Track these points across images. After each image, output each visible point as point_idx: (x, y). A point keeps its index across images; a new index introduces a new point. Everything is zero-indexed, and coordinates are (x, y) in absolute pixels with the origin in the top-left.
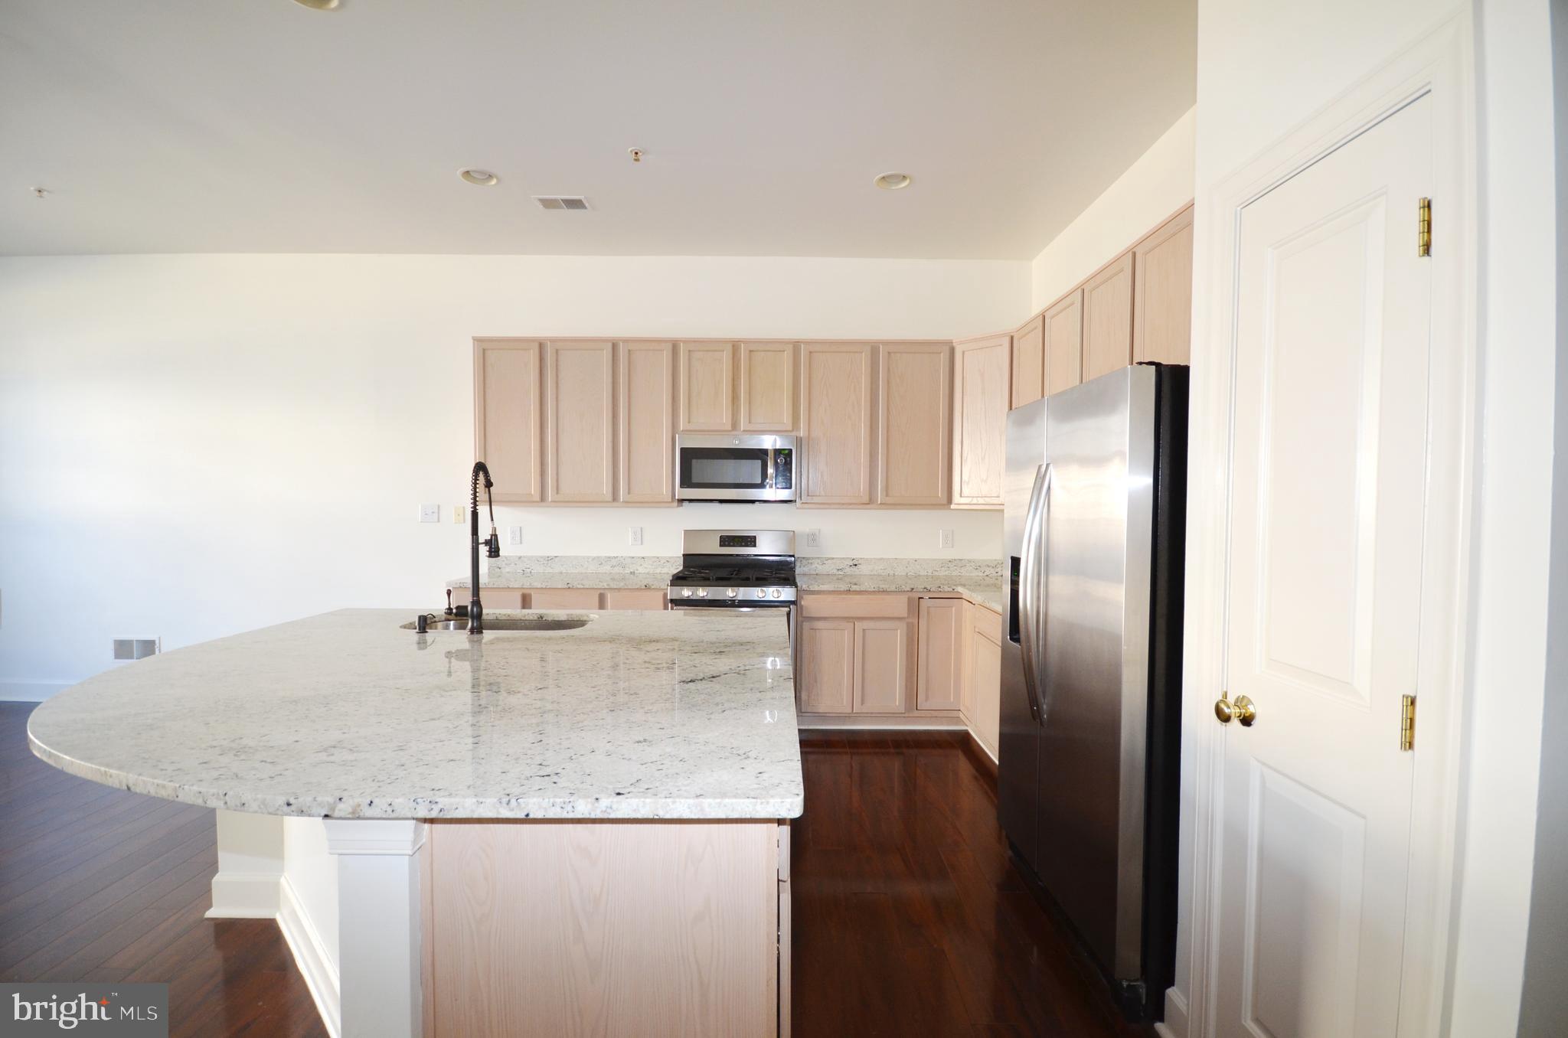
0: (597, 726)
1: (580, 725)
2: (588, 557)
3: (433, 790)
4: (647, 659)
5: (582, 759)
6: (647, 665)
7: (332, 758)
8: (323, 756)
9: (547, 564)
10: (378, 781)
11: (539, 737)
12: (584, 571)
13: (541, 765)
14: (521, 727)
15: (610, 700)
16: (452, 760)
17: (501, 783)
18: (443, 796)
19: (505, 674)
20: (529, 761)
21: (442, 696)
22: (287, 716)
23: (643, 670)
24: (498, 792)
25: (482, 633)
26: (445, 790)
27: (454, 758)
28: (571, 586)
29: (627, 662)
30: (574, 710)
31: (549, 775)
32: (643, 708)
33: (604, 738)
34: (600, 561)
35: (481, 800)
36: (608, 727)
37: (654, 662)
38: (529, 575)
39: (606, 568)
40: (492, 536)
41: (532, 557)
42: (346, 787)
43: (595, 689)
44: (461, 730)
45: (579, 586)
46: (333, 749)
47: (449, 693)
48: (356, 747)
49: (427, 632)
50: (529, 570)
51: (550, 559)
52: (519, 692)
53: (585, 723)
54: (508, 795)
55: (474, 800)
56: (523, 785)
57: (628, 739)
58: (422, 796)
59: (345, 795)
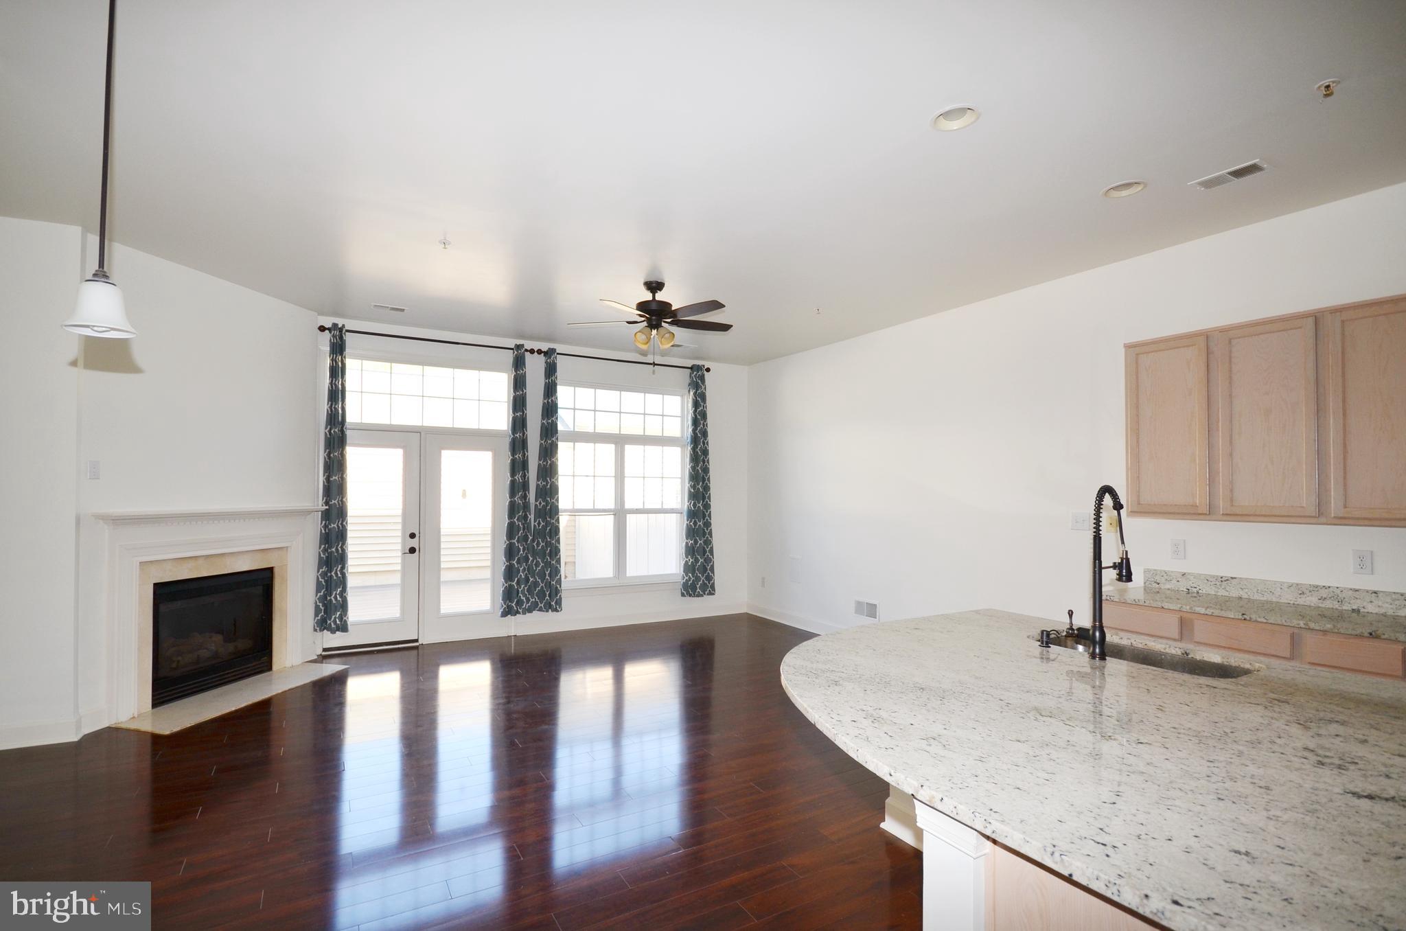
0: (1190, 811)
1: (1169, 802)
2: (1282, 583)
3: (991, 810)
4: (1312, 746)
5: (1152, 843)
6: (1306, 754)
7: (928, 748)
8: (924, 744)
9: (1221, 585)
10: (953, 783)
11: (1114, 799)
12: (1274, 600)
13: (1101, 829)
14: (1100, 780)
15: (1226, 785)
16: (1018, 788)
17: (1052, 831)
18: (997, 820)
19: (1110, 714)
20: (1091, 820)
21: (1036, 719)
22: (914, 700)
23: (1296, 759)
24: (1046, 839)
25: (1105, 659)
26: (1002, 815)
27: (1020, 787)
28: (1248, 618)
29: (1278, 741)
30: (1171, 782)
31: (1105, 845)
32: (1268, 810)
33: (1192, 829)
34: (1301, 590)
35: (1028, 839)
36: (1204, 818)
37: (1320, 752)
38: (1195, 595)
39: (1312, 600)
40: (1122, 559)
41: (1200, 575)
42: (930, 778)
43: (1212, 765)
44: (1039, 761)
45: (1259, 620)
46: (933, 740)
47: (1044, 719)
48: (949, 745)
49: (1050, 647)
50: (1195, 590)
51: (1223, 580)
52: (1115, 739)
53: (1177, 802)
54: (1054, 846)
55: (1022, 836)
56: (1073, 843)
57: (1224, 843)
58: (980, 812)
59: (926, 784)
